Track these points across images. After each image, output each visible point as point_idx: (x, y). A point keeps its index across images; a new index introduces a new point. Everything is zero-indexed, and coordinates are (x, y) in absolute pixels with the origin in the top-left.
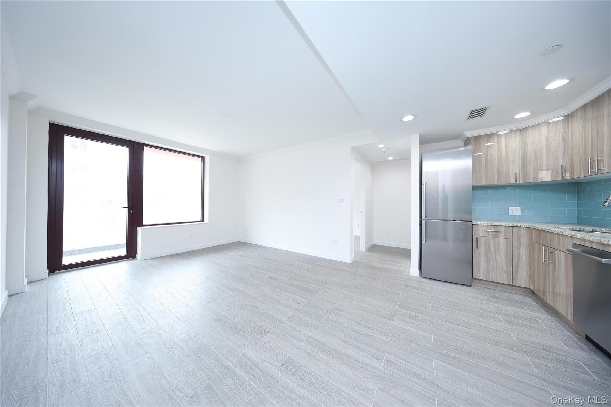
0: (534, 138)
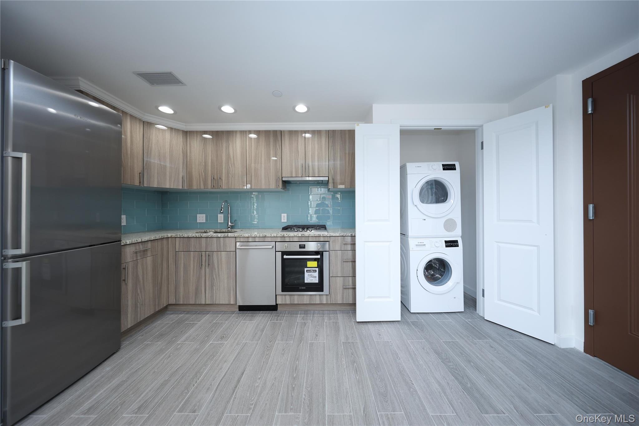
0: (158, 139)
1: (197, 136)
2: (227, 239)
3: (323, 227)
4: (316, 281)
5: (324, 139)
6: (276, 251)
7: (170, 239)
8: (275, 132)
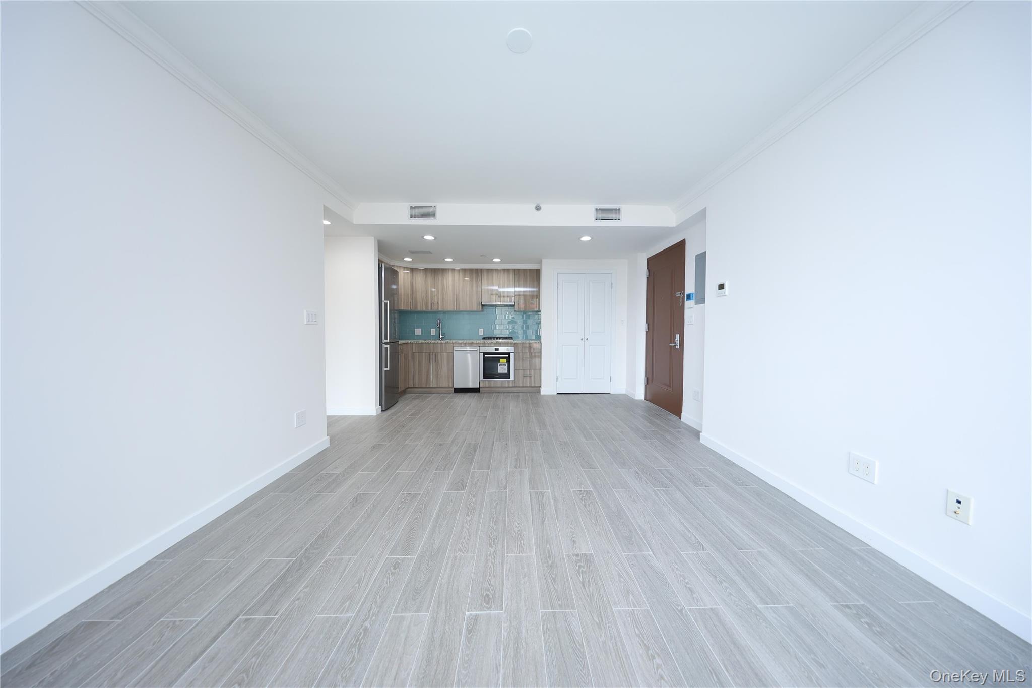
1: (420, 272)
2: (447, 344)
3: (512, 338)
4: (506, 372)
5: (511, 276)
6: (479, 353)
7: (409, 344)
8: (477, 270)
